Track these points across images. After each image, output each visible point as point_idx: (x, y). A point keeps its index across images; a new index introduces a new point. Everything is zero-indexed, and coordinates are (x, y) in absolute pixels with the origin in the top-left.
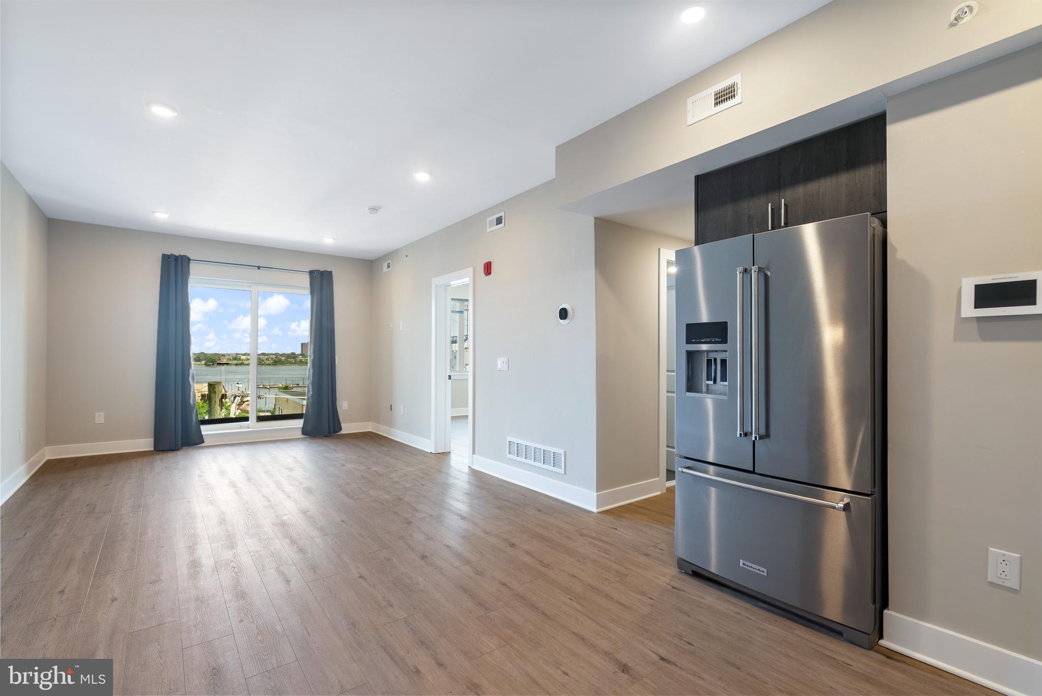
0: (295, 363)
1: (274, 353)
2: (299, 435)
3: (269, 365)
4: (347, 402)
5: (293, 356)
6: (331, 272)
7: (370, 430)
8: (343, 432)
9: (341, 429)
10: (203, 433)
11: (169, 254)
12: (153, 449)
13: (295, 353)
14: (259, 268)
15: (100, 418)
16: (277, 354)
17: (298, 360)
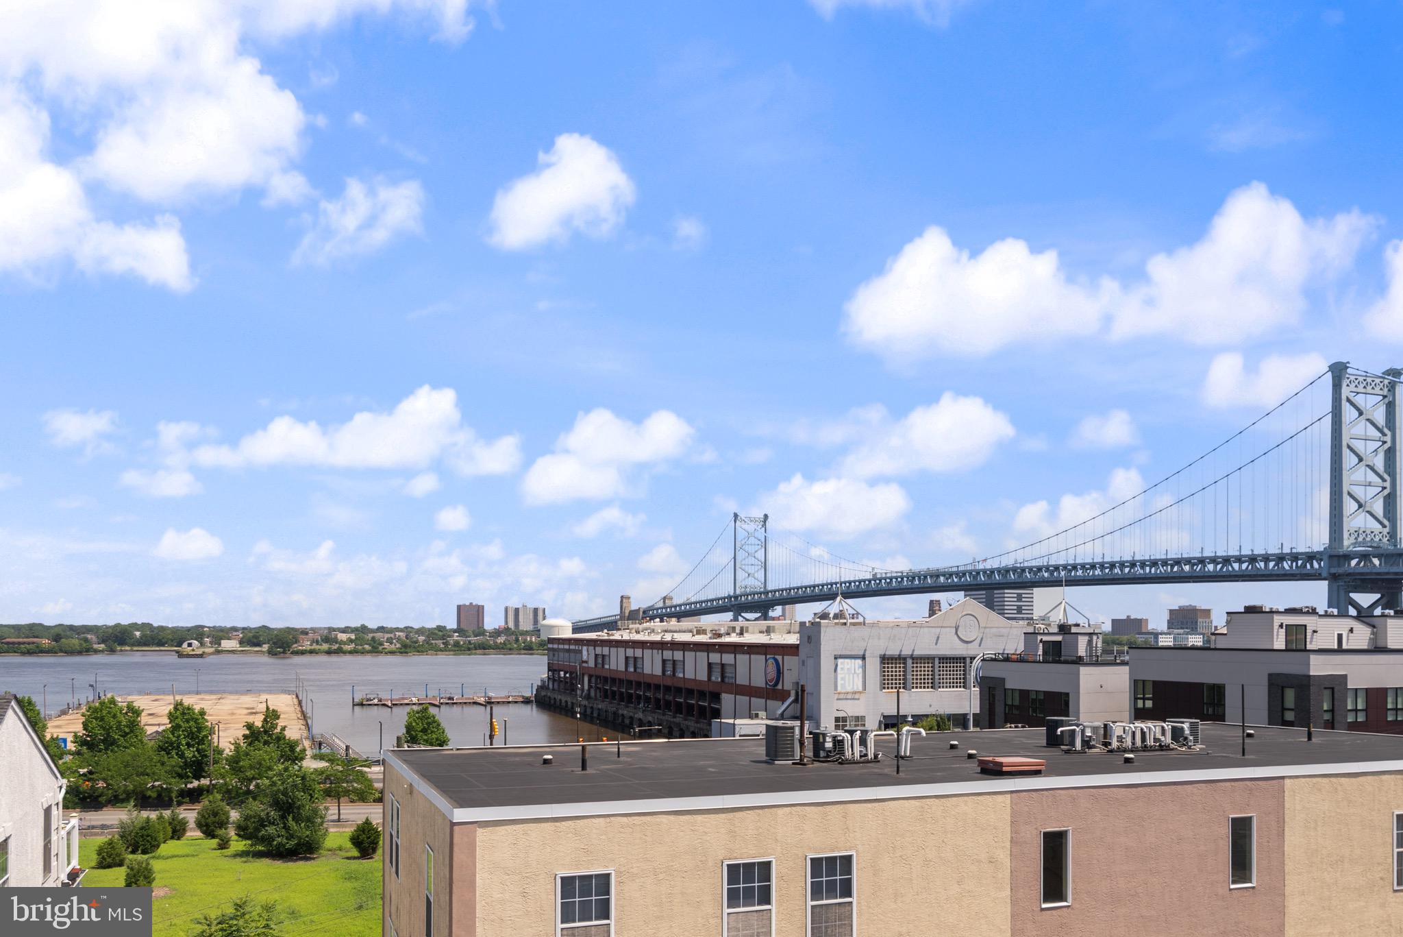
0: (444, 649)
5: (441, 632)
13: (444, 628)
17: (450, 640)
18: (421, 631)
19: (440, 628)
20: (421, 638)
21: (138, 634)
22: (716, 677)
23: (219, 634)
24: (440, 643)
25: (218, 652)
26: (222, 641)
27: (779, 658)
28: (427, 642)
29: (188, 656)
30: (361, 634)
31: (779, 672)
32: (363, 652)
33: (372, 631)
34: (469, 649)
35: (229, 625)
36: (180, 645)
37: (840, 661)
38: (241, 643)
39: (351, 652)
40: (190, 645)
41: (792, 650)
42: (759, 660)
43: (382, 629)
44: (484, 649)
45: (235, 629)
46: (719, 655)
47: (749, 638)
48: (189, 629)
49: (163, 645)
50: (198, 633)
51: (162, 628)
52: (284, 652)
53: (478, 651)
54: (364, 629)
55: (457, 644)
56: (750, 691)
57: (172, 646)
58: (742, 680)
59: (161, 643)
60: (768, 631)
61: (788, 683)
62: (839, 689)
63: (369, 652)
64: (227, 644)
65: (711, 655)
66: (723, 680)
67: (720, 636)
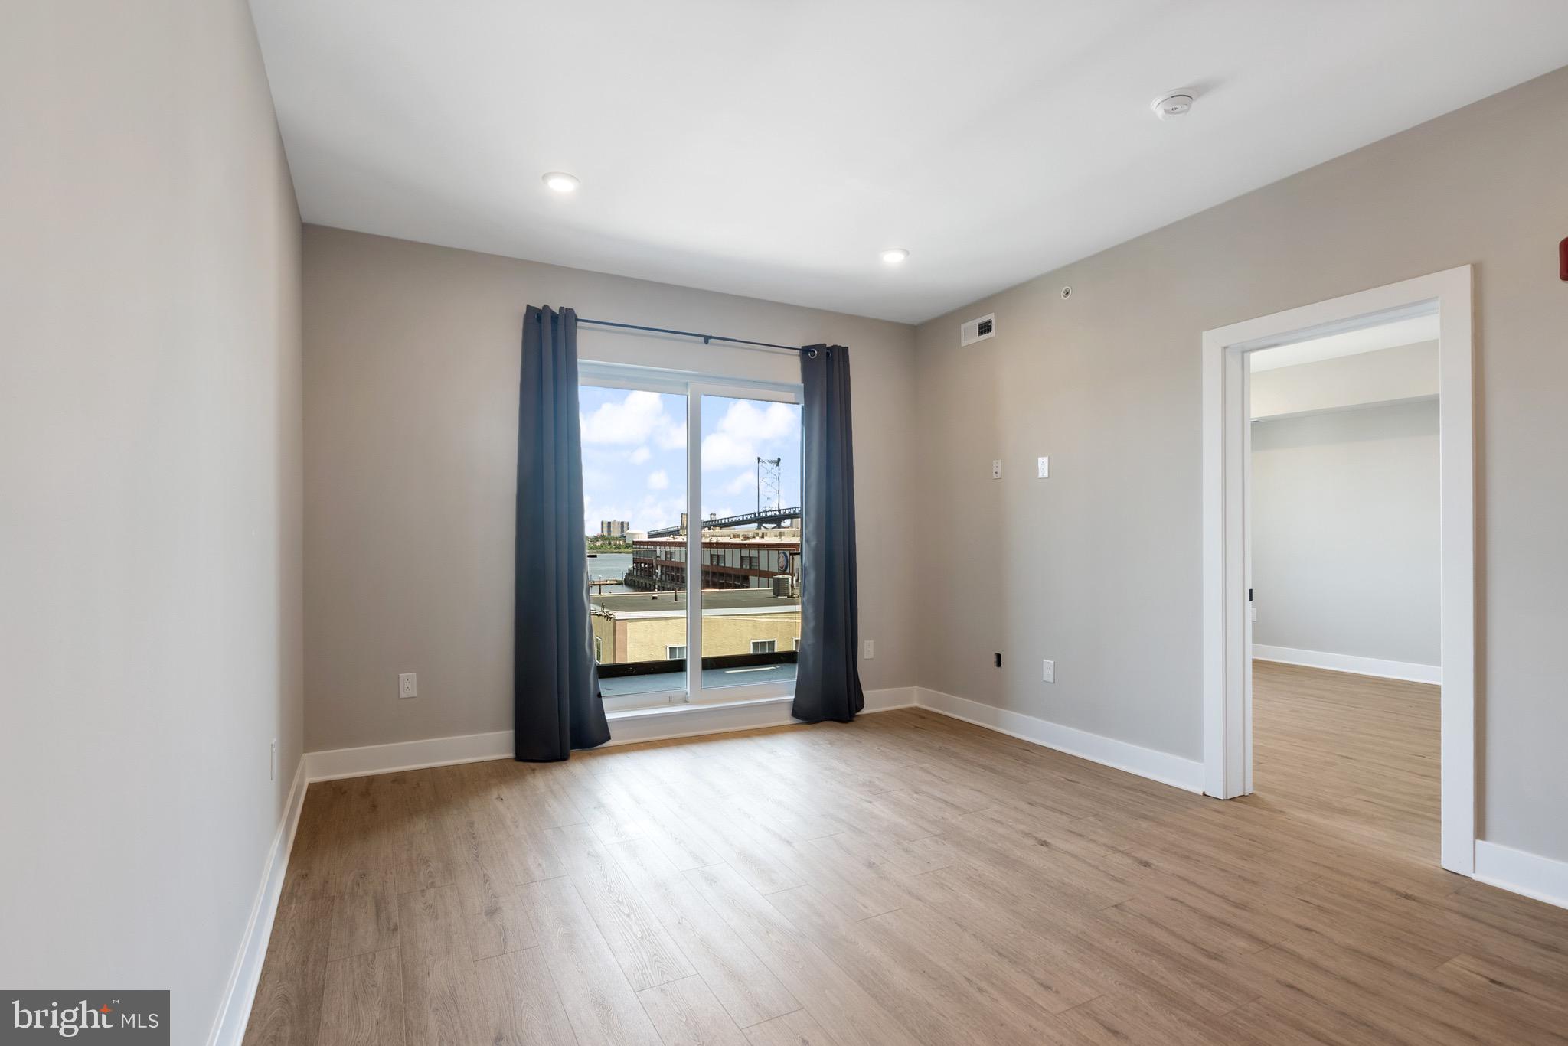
2: (788, 719)
4: (872, 641)
6: (846, 349)
7: (915, 704)
8: (865, 711)
9: (861, 704)
10: (608, 716)
11: (540, 307)
12: (512, 755)
14: (707, 339)
15: (408, 685)
42: (774, 554)
47: (767, 540)
58: (763, 567)
60: (780, 535)
67: (748, 538)
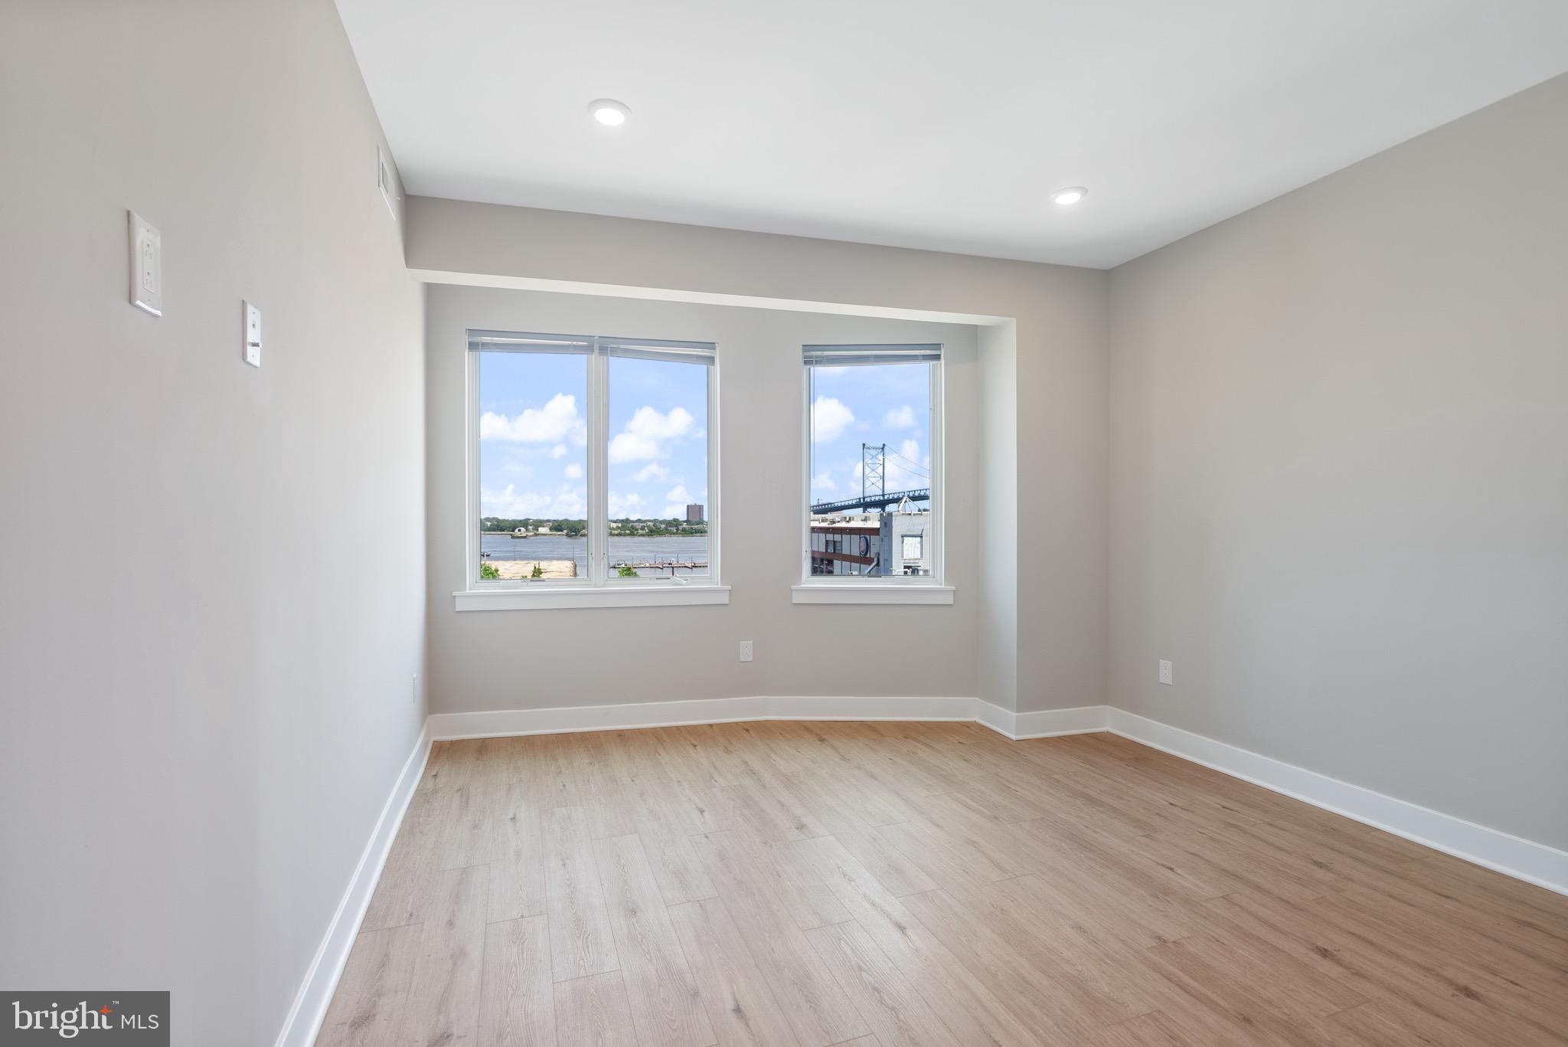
0: (676, 533)
1: (652, 519)
3: (643, 535)
5: (675, 523)
13: (678, 520)
16: (655, 521)
17: (680, 528)
18: (662, 522)
19: (675, 520)
20: (663, 526)
21: (489, 524)
22: (831, 550)
23: (538, 524)
24: (674, 529)
25: (536, 535)
26: (539, 528)
27: (868, 537)
28: (666, 529)
29: (518, 537)
30: (625, 524)
31: (868, 546)
32: (625, 535)
33: (633, 522)
34: (692, 533)
35: (546, 519)
36: (513, 531)
37: (905, 538)
38: (551, 529)
39: (617, 535)
40: (519, 530)
41: (874, 531)
43: (639, 521)
44: (702, 533)
45: (548, 521)
46: (832, 535)
48: (520, 521)
49: (504, 531)
50: (525, 523)
51: (504, 521)
52: (576, 535)
53: (698, 534)
54: (627, 521)
55: (684, 530)
56: (850, 559)
57: (509, 531)
59: (502, 530)
61: (872, 554)
62: (905, 557)
63: (628, 535)
64: (542, 530)
65: (827, 535)
66: (834, 552)
